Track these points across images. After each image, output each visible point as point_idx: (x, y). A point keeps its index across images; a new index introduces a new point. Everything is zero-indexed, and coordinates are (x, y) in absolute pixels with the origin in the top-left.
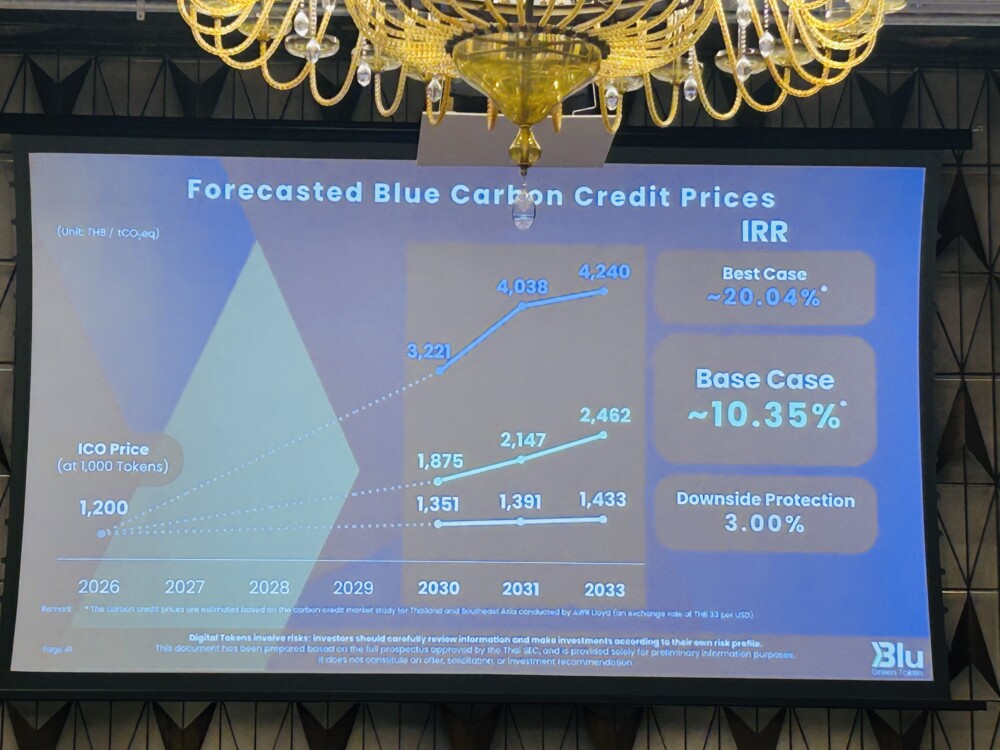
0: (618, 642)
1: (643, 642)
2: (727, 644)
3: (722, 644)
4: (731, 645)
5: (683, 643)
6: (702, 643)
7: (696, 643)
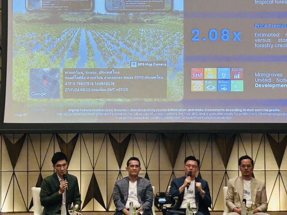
0: (227, 110)
1: (236, 110)
2: (267, 110)
3: (265, 110)
4: (269, 111)
5: (251, 110)
6: (258, 110)
7: (256, 110)
